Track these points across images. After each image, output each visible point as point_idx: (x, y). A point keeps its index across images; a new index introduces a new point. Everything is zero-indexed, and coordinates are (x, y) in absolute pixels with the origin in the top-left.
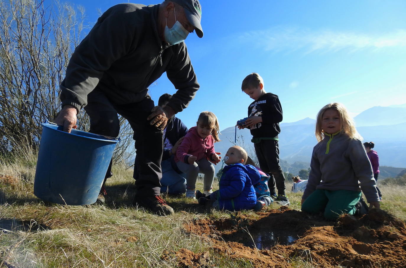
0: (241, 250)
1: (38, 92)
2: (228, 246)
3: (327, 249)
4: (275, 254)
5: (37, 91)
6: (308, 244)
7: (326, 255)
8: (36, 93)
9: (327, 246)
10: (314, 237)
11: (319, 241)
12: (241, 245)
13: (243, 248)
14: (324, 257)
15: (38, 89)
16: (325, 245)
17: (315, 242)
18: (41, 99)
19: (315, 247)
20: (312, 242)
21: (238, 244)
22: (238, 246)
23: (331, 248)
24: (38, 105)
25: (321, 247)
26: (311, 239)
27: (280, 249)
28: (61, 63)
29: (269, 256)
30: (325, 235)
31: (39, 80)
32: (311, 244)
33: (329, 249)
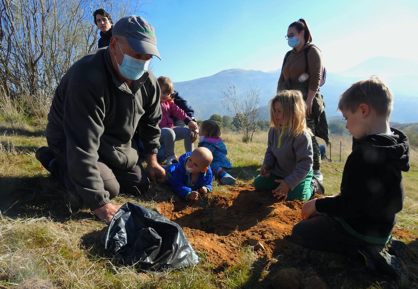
0: (202, 237)
1: (12, 37)
2: (191, 234)
3: (275, 239)
4: (230, 241)
5: (10, 35)
6: (260, 233)
7: (272, 244)
8: (9, 38)
9: (275, 235)
10: (268, 224)
11: (271, 229)
12: (203, 233)
13: (204, 235)
14: (270, 246)
15: (11, 34)
16: (275, 234)
17: (267, 231)
18: (15, 44)
19: (266, 236)
20: (264, 230)
21: (200, 232)
22: (200, 234)
23: (278, 237)
24: (13, 51)
25: (270, 236)
26: (265, 227)
27: (236, 235)
28: (35, 4)
29: (225, 243)
30: (279, 222)
31: (12, 24)
32: (264, 232)
33: (276, 239)
